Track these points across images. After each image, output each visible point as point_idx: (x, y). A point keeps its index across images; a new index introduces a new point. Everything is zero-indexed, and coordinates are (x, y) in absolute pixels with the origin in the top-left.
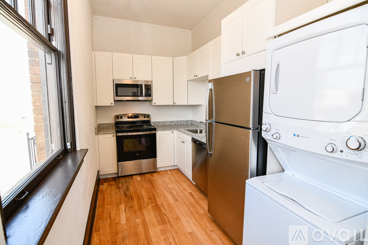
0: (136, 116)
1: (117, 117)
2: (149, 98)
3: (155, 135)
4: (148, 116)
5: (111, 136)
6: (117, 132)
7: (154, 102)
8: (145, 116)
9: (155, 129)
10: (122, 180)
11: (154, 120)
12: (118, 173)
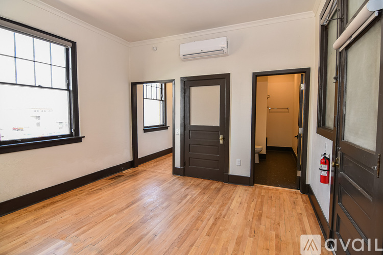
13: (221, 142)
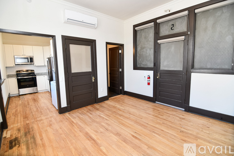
0: (27, 71)
1: (17, 71)
2: (32, 63)
3: (36, 78)
4: (33, 71)
5: (14, 79)
6: (17, 77)
7: (35, 64)
8: (31, 70)
9: (36, 75)
10: (21, 97)
11: (36, 72)
12: (19, 94)
13: (93, 81)
